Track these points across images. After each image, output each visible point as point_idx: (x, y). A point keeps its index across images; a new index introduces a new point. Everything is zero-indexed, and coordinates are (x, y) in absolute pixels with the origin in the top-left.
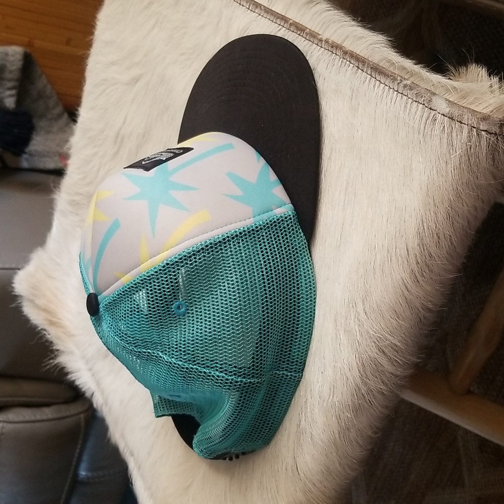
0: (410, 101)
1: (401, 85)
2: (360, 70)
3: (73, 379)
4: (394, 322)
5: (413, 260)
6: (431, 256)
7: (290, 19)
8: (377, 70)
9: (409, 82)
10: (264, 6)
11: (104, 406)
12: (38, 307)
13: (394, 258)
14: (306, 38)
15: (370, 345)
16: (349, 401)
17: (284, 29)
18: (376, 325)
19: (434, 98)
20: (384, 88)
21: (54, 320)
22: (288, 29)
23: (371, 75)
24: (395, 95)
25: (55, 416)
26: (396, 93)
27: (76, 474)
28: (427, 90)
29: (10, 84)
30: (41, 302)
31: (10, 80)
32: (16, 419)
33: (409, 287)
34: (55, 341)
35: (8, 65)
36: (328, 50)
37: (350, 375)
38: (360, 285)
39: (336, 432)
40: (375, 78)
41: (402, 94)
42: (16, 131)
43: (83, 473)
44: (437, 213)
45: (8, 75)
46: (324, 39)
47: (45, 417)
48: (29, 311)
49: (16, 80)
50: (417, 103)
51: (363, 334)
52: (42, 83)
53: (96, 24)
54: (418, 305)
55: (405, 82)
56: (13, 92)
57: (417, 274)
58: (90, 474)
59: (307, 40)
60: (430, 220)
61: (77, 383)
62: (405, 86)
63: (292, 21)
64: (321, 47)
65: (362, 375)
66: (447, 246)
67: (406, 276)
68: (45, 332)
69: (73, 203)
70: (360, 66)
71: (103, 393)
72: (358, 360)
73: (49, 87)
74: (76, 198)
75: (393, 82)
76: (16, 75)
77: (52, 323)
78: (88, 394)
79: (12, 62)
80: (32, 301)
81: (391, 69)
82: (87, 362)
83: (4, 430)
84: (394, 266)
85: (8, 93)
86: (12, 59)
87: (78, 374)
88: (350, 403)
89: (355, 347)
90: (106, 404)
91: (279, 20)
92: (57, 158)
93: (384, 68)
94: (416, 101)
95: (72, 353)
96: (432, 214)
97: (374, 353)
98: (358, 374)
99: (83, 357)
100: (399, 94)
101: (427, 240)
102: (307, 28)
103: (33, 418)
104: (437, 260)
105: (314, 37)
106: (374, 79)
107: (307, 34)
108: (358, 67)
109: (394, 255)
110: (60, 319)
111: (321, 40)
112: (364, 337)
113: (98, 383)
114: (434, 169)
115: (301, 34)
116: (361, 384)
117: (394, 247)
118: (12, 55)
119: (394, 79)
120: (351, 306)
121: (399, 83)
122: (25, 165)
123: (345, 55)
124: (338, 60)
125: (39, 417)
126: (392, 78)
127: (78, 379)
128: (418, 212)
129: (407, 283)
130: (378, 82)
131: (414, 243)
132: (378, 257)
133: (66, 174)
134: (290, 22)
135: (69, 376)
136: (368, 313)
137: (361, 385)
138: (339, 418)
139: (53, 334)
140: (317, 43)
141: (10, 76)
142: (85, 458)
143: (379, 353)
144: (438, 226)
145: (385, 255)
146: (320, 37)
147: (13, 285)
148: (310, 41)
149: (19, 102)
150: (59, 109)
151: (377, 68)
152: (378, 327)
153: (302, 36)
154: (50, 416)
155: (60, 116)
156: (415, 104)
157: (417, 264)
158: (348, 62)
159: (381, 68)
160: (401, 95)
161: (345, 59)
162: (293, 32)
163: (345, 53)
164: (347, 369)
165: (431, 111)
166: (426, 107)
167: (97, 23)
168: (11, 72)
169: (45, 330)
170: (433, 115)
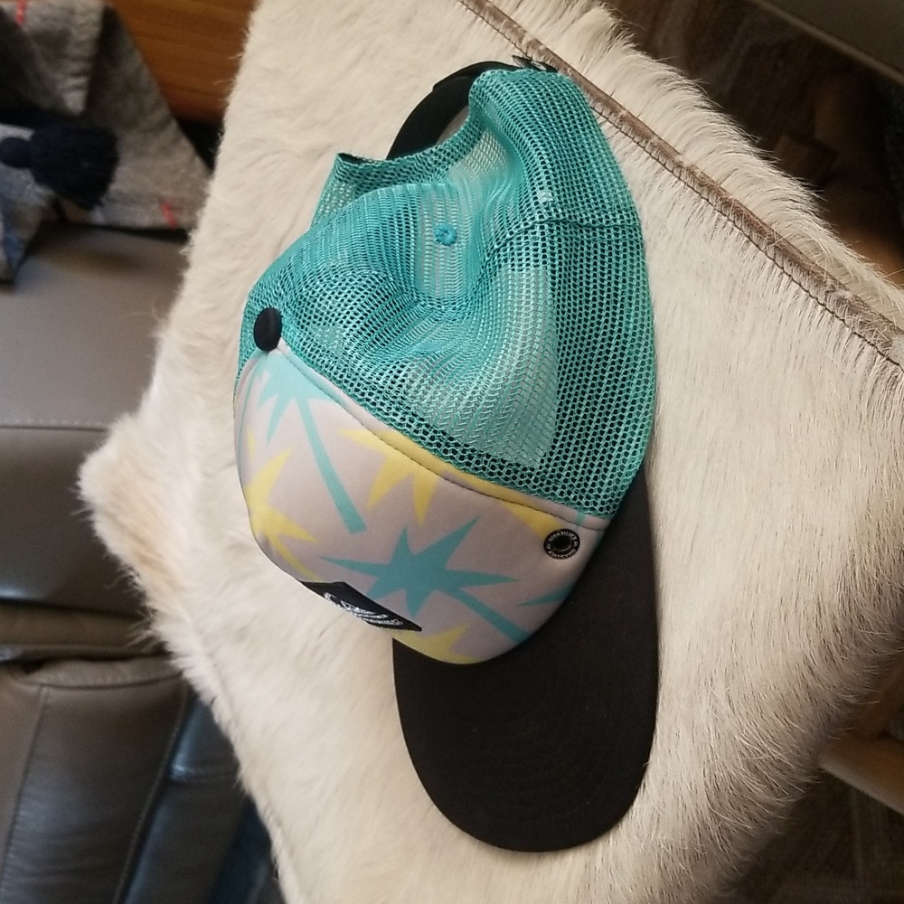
0: (848, 331)
1: (833, 296)
2: (752, 245)
3: (181, 667)
4: (782, 726)
5: (827, 624)
6: (861, 618)
7: (621, 106)
8: (786, 254)
9: (848, 295)
10: (573, 69)
11: (233, 723)
12: (121, 527)
13: (792, 618)
14: (650, 154)
15: (733, 757)
16: (686, 843)
17: (608, 123)
18: (747, 725)
19: (896, 339)
20: (797, 292)
21: (151, 556)
22: (617, 127)
23: (774, 260)
24: (818, 313)
25: (138, 678)
26: (820, 308)
27: (169, 770)
28: (884, 318)
29: (76, 67)
30: (127, 520)
31: (75, 59)
32: (72, 683)
33: (815, 670)
34: (151, 593)
35: (74, 32)
36: (693, 189)
37: (691, 802)
38: (722, 650)
39: (656, 889)
40: (782, 268)
41: (833, 313)
42: (86, 165)
43: (179, 768)
44: (882, 551)
45: (72, 50)
46: (686, 164)
47: (119, 680)
48: (104, 529)
49: (88, 60)
50: (861, 339)
51: (722, 736)
52: (133, 63)
53: (248, 32)
54: (829, 700)
55: (841, 293)
56: (82, 81)
57: (833, 648)
58: (192, 771)
59: (653, 158)
60: (868, 561)
61: (188, 675)
62: (840, 301)
63: (624, 113)
64: (679, 178)
65: (712, 805)
66: (894, 605)
67: (813, 652)
68: (132, 573)
69: (191, 351)
70: (754, 237)
71: (231, 703)
72: (707, 779)
73: (145, 71)
74: (198, 343)
75: (816, 286)
76: (87, 50)
77: (144, 560)
78: (205, 698)
79: (82, 25)
80: (112, 517)
81: (814, 257)
82: (205, 642)
83: (50, 701)
84: (791, 628)
85: (73, 82)
86: (81, 20)
87: (188, 659)
88: (687, 848)
89: (705, 756)
90: (237, 722)
91: (599, 104)
92: (155, 207)
93: (801, 253)
94: (860, 336)
95: (179, 620)
96: (873, 550)
97: (740, 771)
98: (706, 802)
99: (200, 631)
100: (827, 312)
101: (858, 595)
102: (654, 133)
103: (100, 681)
104: (873, 628)
105: (667, 156)
106: (779, 270)
107: (653, 146)
108: (749, 237)
109: (792, 610)
110: (160, 556)
111: (679, 166)
112: (723, 743)
113: (224, 683)
114: (884, 473)
115: (642, 144)
116: (709, 818)
117: (794, 598)
118: (84, 14)
119: (819, 282)
120: (702, 683)
121: (828, 292)
122: (98, 216)
123: (726, 207)
124: (710, 214)
125: (109, 680)
126: (815, 277)
127: (190, 668)
128: (846, 543)
129: (811, 661)
130: (786, 278)
131: (833, 596)
132: (762, 608)
133: (181, 296)
134: (621, 114)
135: (173, 662)
136: (734, 702)
137: (709, 823)
138: (663, 870)
139: (145, 579)
140: (671, 169)
141: (77, 52)
142: (185, 744)
143: (748, 773)
144: (881, 571)
145: (776, 606)
146: (679, 158)
147: (79, 483)
148: (658, 160)
149: (91, 100)
150: (162, 112)
151: (787, 251)
152: (750, 729)
153: (644, 148)
154: (130, 678)
155: (162, 126)
156: (857, 341)
157: (834, 631)
158: (730, 224)
159: (795, 252)
160: (830, 315)
161: (725, 215)
162: (626, 134)
163: (727, 204)
164: (685, 792)
165: (889, 362)
166: (878, 352)
167: (251, 29)
168: (78, 44)
169: (131, 569)
170: (890, 372)
